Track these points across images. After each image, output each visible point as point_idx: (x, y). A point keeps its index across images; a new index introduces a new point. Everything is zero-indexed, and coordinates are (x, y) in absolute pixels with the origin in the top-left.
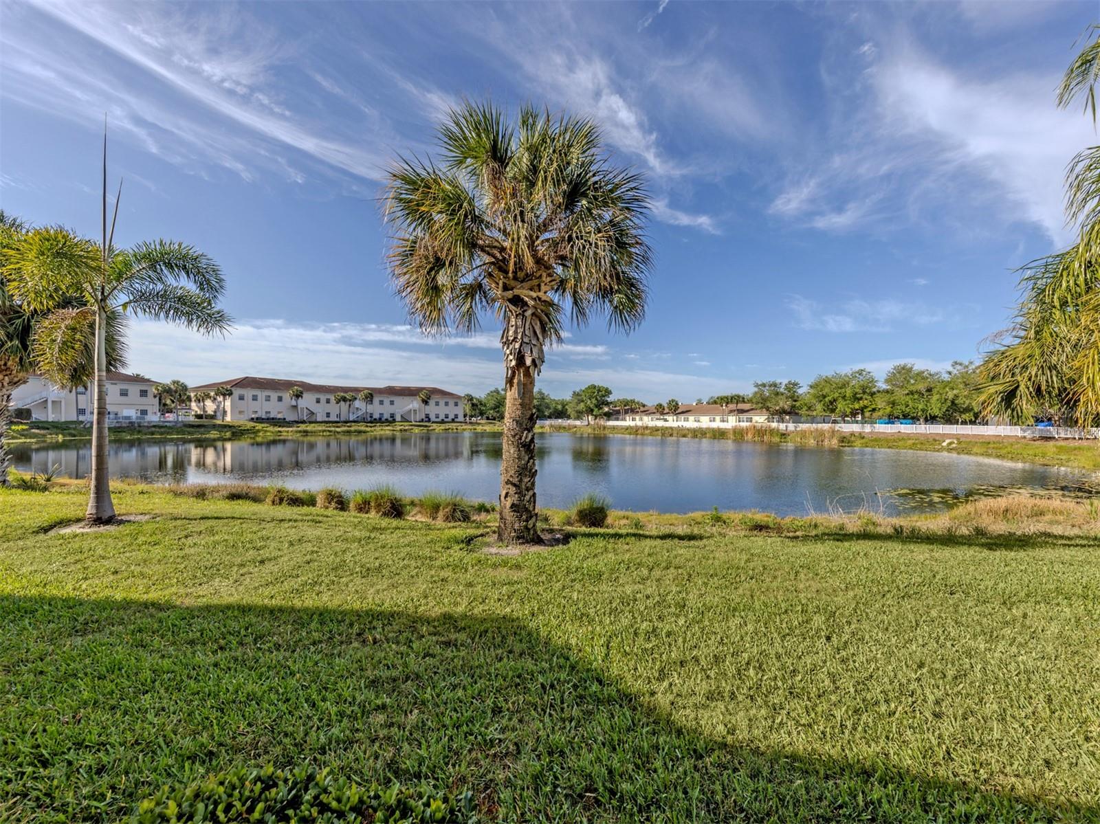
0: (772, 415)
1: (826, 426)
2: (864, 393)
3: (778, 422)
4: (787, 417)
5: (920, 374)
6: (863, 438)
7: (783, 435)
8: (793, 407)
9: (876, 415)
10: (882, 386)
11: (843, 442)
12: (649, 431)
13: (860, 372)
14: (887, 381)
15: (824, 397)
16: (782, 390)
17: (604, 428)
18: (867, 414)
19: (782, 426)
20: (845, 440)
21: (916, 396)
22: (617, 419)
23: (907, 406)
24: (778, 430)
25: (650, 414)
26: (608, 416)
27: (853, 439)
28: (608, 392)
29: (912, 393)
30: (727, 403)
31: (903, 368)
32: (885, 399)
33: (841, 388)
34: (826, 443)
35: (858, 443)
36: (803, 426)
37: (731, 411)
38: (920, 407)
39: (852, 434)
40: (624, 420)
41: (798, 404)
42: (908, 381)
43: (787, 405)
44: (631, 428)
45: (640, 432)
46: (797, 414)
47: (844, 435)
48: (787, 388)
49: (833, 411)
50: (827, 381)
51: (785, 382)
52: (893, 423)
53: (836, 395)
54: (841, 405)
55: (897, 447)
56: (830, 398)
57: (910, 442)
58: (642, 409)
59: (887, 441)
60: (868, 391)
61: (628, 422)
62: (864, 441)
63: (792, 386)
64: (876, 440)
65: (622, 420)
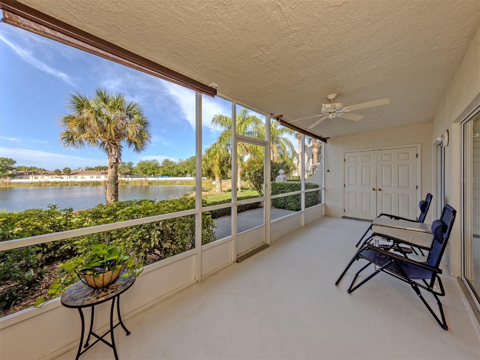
0: (122, 175)
1: (143, 179)
2: (156, 167)
3: (124, 177)
4: (128, 176)
5: (171, 162)
6: (155, 182)
7: (127, 183)
8: (131, 172)
9: (158, 174)
10: (161, 165)
11: (149, 184)
12: (50, 184)
13: (155, 160)
14: (162, 164)
15: (143, 168)
16: (126, 165)
17: (10, 184)
18: (156, 174)
19: (126, 179)
20: (150, 183)
21: (170, 169)
22: (22, 178)
23: (168, 172)
24: (125, 181)
25: (50, 175)
26: (13, 176)
27: (152, 183)
28: (13, 162)
29: (169, 168)
30: (100, 170)
31: (167, 160)
32: (162, 169)
33: (148, 165)
34: (144, 184)
35: (154, 184)
36: (134, 179)
37: (102, 174)
38: (171, 172)
39: (152, 181)
40: (28, 178)
41: (133, 171)
42: (168, 164)
43: (128, 171)
44: (35, 183)
45: (43, 185)
46: (132, 174)
47: (149, 182)
48: (128, 165)
49: (146, 173)
50: (144, 163)
51: (127, 162)
52: (163, 177)
53: (147, 168)
54: (149, 172)
55: (166, 184)
56: (145, 169)
57: (169, 183)
58: (43, 172)
59: (163, 183)
60: (157, 167)
61: (32, 179)
62: (156, 183)
63: (130, 164)
64: (159, 183)
65: (26, 178)
